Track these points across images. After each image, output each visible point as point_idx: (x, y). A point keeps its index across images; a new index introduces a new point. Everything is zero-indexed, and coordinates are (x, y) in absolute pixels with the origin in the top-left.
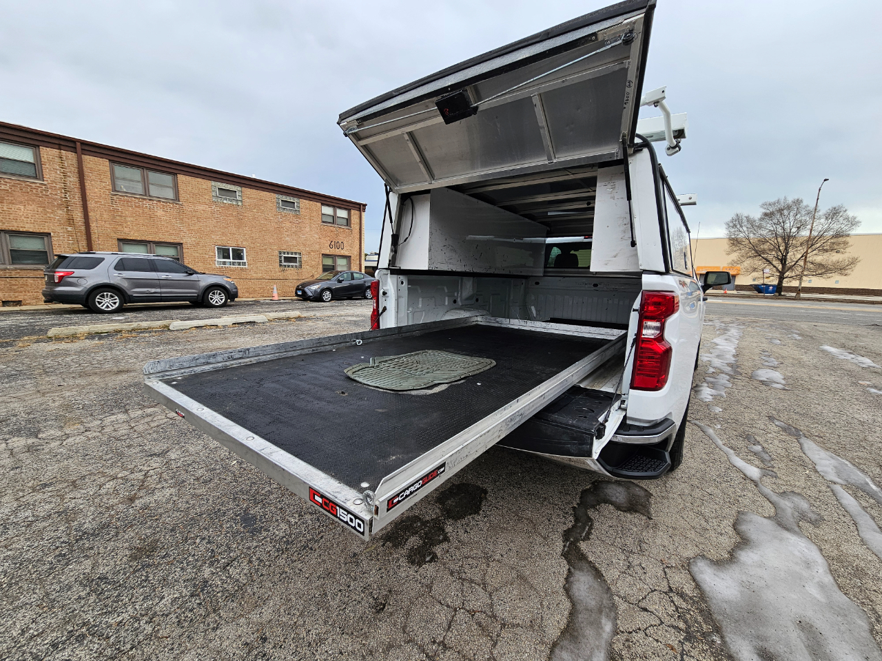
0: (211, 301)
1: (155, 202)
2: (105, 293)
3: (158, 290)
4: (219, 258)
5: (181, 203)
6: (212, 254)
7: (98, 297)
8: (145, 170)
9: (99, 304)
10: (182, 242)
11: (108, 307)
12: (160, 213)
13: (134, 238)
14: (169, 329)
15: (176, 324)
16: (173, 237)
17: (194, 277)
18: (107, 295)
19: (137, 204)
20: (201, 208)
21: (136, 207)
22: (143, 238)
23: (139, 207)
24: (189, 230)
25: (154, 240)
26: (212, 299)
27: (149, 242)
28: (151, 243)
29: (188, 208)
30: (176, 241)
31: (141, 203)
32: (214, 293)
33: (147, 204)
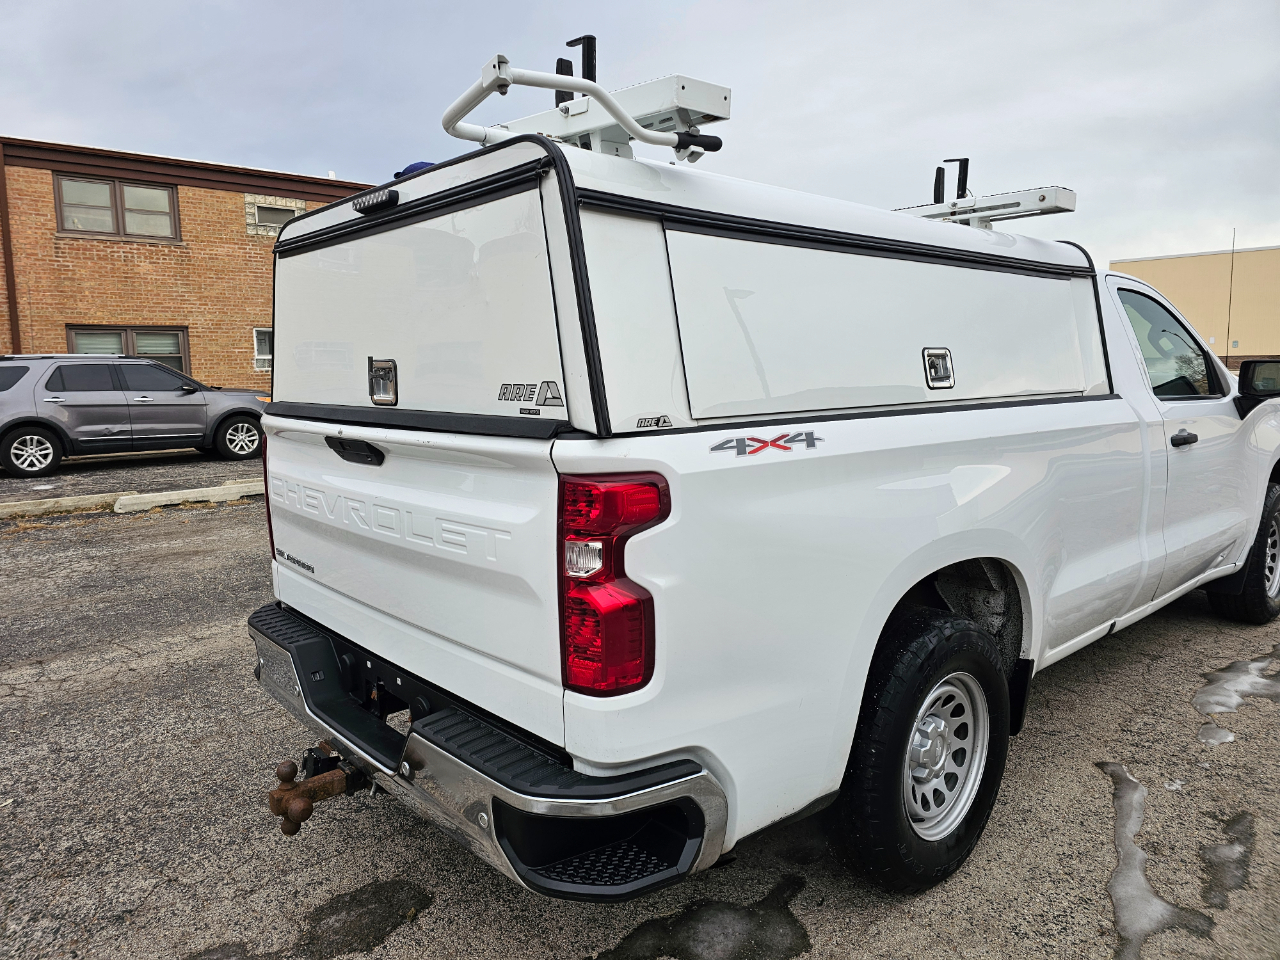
0: (231, 447)
1: (135, 246)
2: (28, 437)
3: (127, 427)
4: (260, 353)
5: (184, 244)
6: (246, 345)
7: (15, 445)
8: (117, 183)
9: (18, 459)
10: (186, 323)
11: (32, 464)
12: (145, 267)
13: (96, 322)
14: (113, 511)
15: (126, 501)
16: (169, 315)
17: (197, 398)
18: (32, 440)
19: (102, 253)
20: (221, 251)
21: (100, 259)
22: (113, 321)
23: (105, 258)
24: (200, 299)
25: (133, 322)
26: (232, 441)
27: (125, 328)
28: (129, 331)
29: (198, 253)
30: (175, 323)
31: (109, 250)
32: (236, 430)
33: (120, 251)
